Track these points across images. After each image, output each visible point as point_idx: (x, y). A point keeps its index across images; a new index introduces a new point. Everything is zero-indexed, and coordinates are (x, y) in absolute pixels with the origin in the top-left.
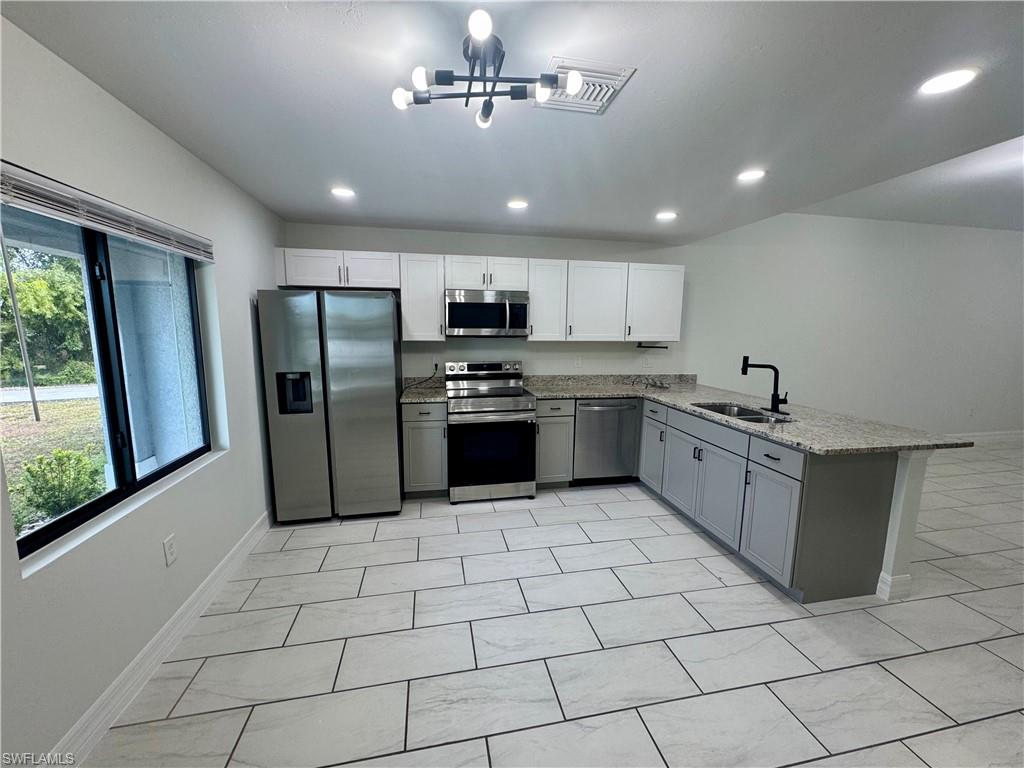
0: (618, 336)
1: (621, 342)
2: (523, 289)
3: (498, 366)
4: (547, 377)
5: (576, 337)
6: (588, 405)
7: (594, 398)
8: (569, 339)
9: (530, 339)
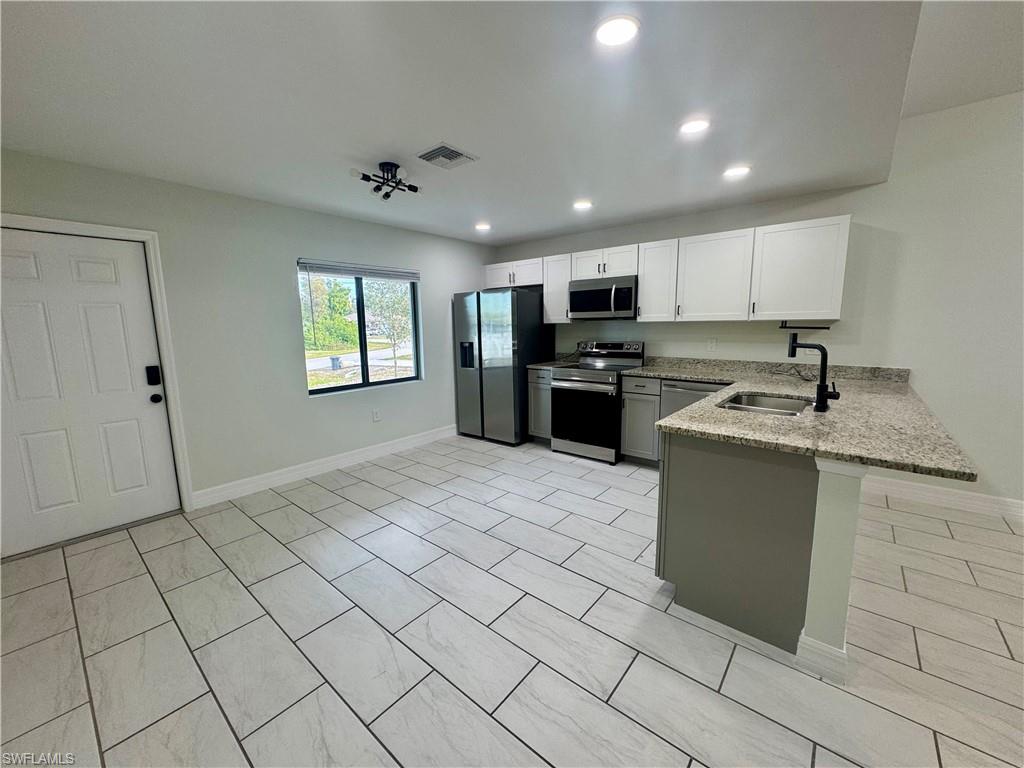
0: (740, 314)
1: (746, 322)
2: (632, 272)
3: (620, 346)
4: (673, 359)
5: (685, 317)
6: (674, 386)
7: (680, 380)
8: (679, 319)
9: (639, 319)
